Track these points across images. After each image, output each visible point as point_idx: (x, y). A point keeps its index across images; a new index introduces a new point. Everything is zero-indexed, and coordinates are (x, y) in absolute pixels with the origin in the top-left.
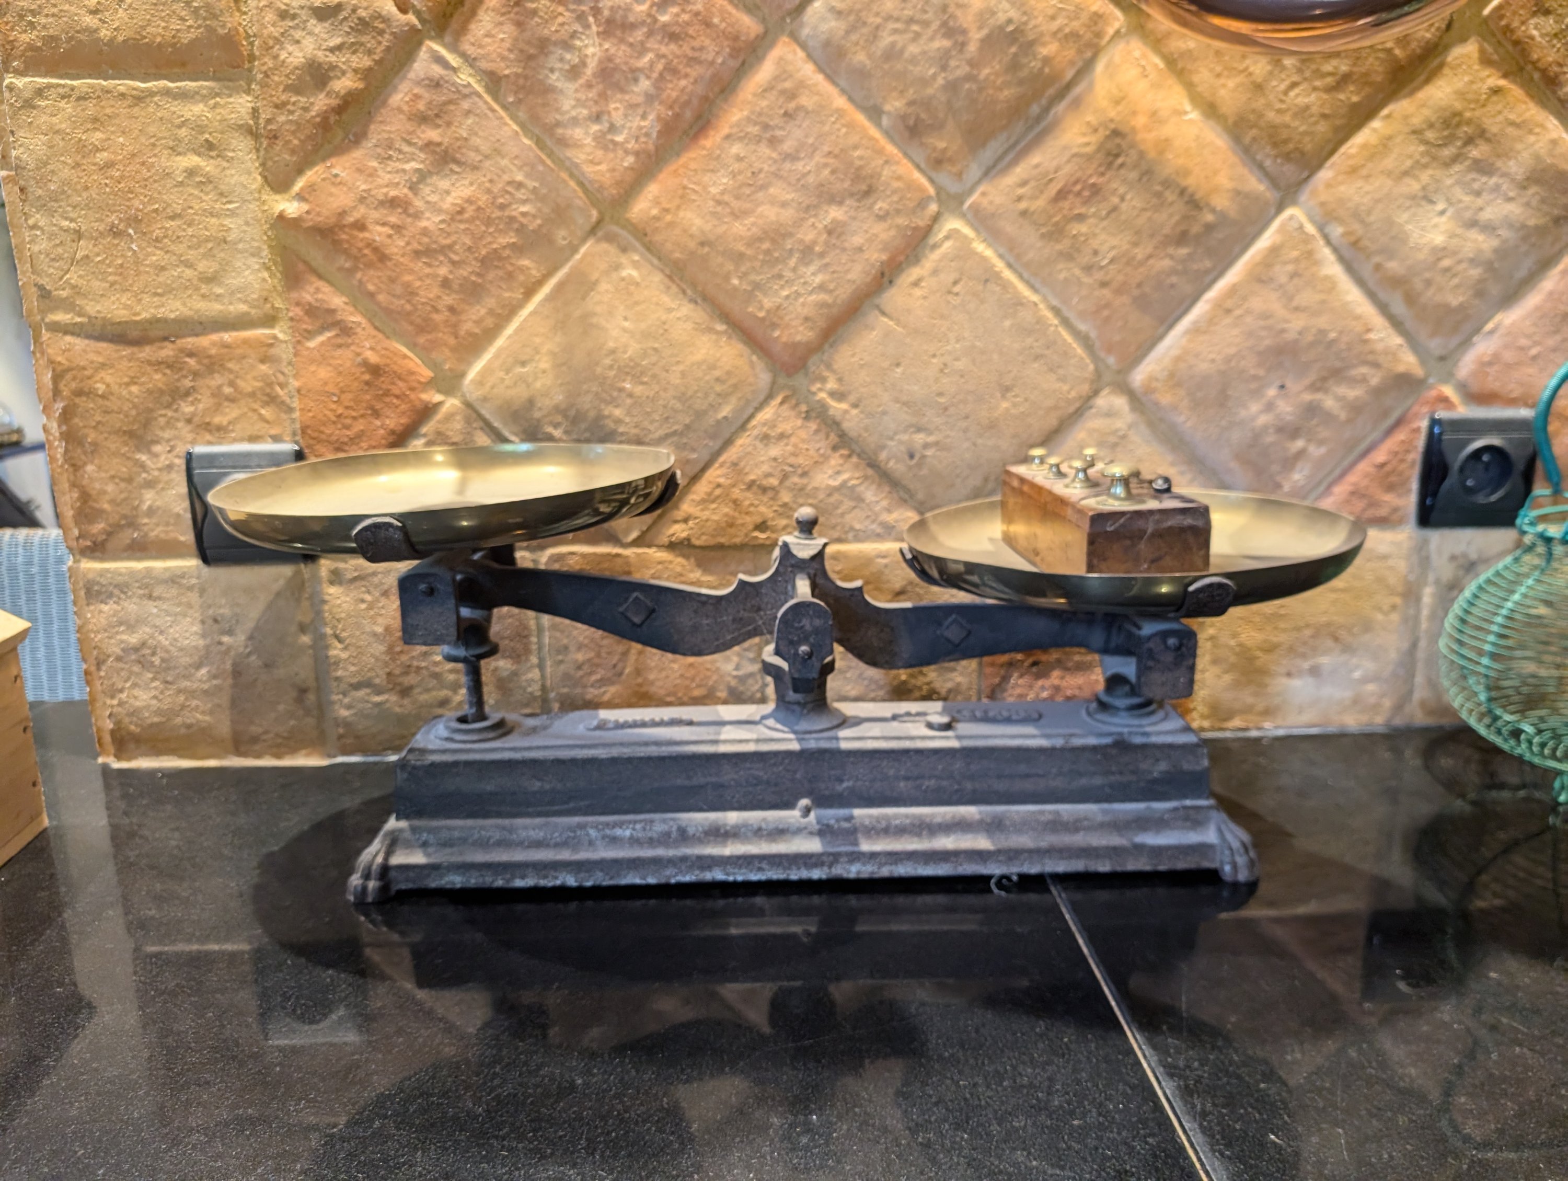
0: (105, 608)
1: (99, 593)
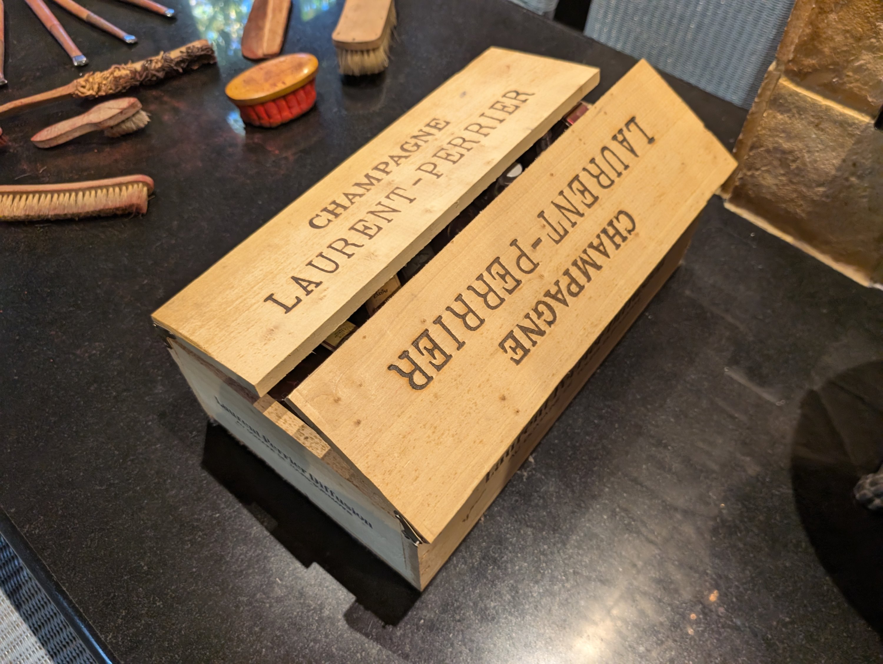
0: (780, 117)
1: (781, 105)
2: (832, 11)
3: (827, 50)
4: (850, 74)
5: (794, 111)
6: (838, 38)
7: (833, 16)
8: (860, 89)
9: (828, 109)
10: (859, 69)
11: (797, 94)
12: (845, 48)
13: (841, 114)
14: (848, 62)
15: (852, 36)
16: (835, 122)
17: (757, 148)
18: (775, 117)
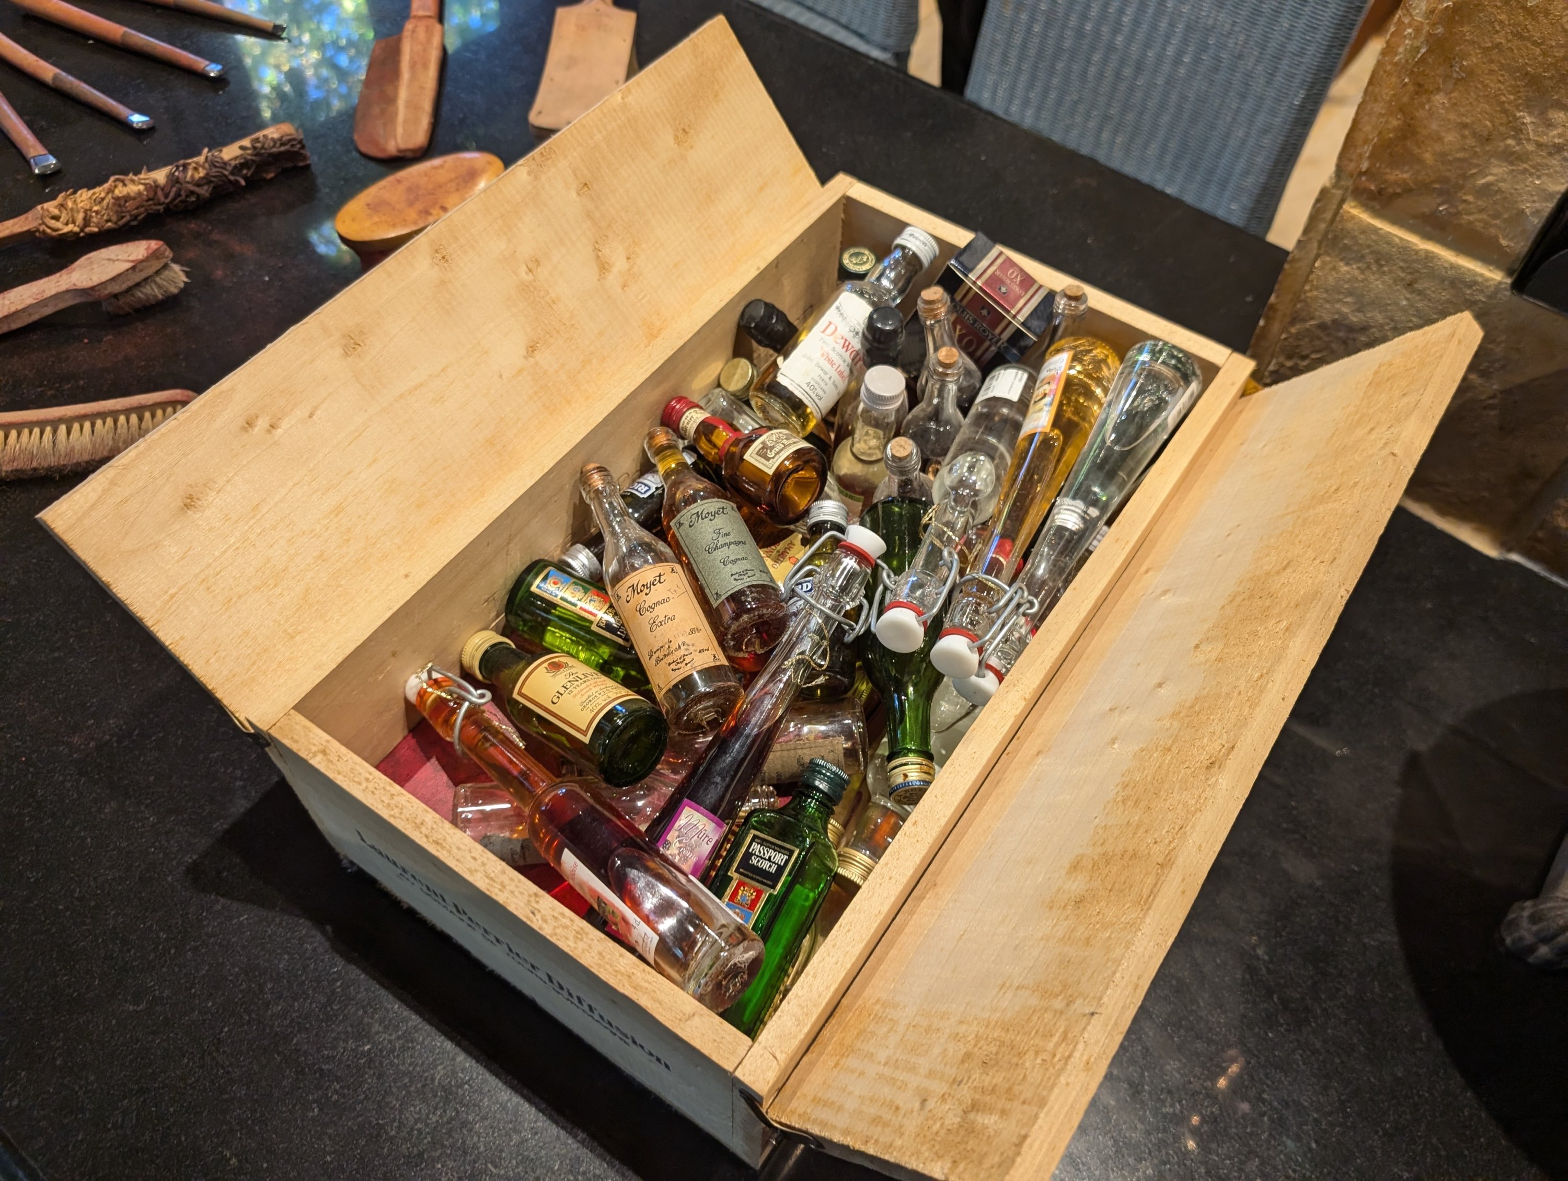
0: (1344, 268)
1: (1346, 248)
2: (1438, 90)
3: (1428, 157)
4: (1470, 198)
5: (1369, 259)
6: (1450, 137)
7: (1439, 99)
8: (1487, 225)
9: (1429, 257)
10: (1486, 191)
11: (1376, 230)
12: (1460, 155)
13: (1453, 266)
14: (1465, 177)
15: (1474, 134)
16: (1443, 280)
17: (1304, 320)
18: (1334, 269)
